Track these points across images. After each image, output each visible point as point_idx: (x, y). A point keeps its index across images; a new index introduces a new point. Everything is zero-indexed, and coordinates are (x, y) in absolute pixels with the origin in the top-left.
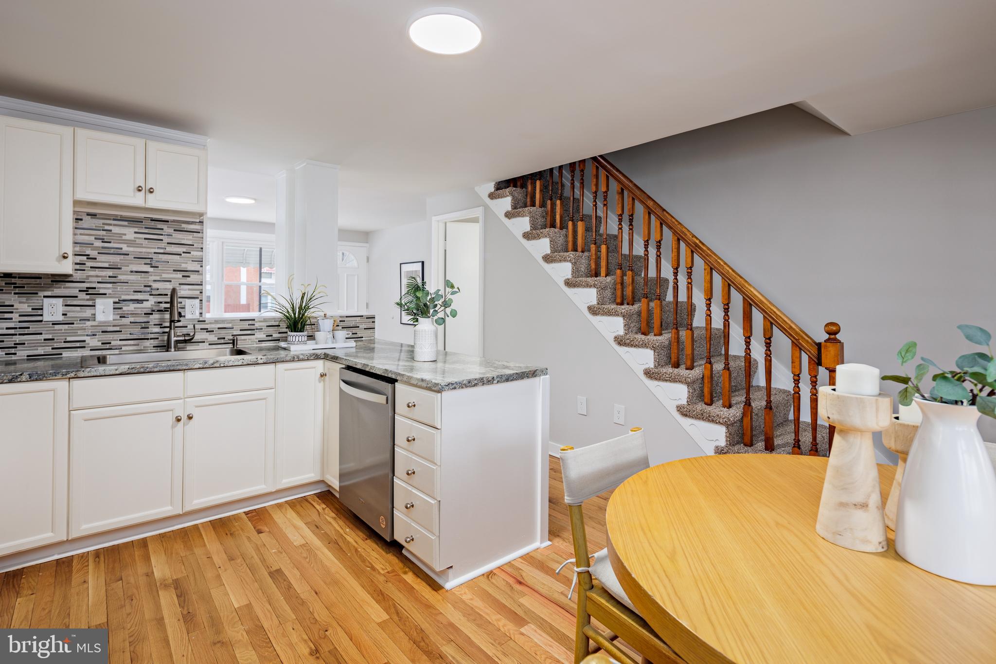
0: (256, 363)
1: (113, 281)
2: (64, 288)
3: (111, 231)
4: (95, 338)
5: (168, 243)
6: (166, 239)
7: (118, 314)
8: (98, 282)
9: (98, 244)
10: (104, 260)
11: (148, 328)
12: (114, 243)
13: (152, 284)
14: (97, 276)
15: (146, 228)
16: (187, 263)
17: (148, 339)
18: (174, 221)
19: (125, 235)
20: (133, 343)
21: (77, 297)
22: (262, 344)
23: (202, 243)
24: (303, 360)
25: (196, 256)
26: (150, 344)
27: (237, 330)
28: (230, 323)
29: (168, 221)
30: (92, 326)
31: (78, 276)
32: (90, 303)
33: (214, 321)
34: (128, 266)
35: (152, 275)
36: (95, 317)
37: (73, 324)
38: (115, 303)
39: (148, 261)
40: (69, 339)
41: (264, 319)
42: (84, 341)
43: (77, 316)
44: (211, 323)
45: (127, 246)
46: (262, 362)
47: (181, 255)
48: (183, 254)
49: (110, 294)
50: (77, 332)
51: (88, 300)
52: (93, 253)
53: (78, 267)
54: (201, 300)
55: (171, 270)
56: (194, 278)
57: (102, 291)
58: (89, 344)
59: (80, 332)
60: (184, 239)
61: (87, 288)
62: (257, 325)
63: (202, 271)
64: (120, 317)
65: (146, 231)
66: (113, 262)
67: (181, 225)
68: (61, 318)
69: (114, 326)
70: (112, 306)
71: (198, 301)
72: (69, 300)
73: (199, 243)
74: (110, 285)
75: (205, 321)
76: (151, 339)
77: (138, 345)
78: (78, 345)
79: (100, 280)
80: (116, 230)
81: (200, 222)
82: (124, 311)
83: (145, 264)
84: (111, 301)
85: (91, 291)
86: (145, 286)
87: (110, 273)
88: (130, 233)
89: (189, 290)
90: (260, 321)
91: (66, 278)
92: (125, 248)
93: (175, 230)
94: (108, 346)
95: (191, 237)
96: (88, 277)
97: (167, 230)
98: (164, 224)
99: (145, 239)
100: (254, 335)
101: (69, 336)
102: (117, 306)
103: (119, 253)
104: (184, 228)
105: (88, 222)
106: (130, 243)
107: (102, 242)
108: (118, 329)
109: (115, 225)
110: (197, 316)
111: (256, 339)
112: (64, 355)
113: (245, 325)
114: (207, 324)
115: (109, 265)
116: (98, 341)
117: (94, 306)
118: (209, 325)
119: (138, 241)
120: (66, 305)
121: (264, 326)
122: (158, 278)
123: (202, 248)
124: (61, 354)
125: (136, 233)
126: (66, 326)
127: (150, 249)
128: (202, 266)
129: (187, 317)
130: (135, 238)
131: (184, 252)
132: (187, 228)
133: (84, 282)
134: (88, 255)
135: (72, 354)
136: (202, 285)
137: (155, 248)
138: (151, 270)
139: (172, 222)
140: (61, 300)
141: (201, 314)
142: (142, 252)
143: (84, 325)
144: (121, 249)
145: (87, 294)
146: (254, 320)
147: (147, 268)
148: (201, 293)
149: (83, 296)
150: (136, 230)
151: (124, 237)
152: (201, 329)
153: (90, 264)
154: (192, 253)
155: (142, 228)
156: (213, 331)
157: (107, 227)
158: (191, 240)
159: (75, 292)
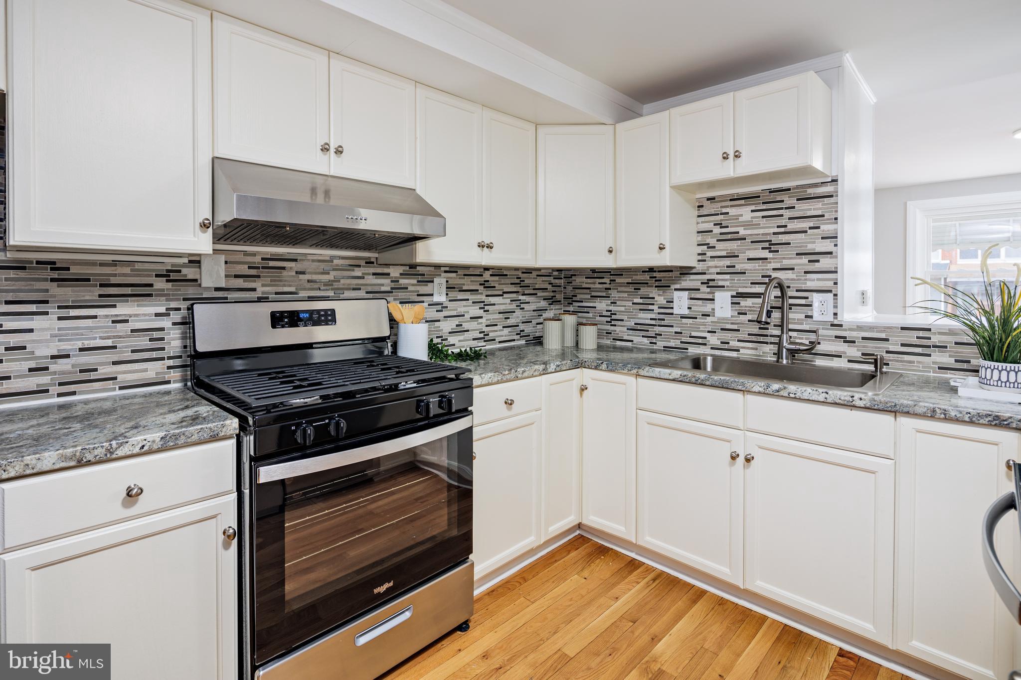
0: (851, 404)
1: (731, 271)
2: (690, 280)
3: (728, 213)
4: (714, 336)
5: (790, 219)
6: (787, 214)
7: (736, 310)
8: (718, 273)
9: (717, 230)
10: (723, 248)
11: (767, 329)
12: (731, 227)
13: (771, 274)
14: (716, 267)
15: (764, 203)
16: (814, 243)
17: (767, 343)
18: (798, 187)
19: (742, 215)
20: (751, 346)
21: (699, 290)
22: (947, 373)
23: (836, 211)
24: (957, 420)
25: (828, 231)
26: (770, 350)
27: (897, 345)
28: (881, 332)
29: (789, 190)
30: (712, 322)
31: (700, 267)
32: (710, 297)
33: (855, 327)
34: (745, 253)
35: (770, 263)
36: (714, 313)
37: (696, 318)
38: (732, 297)
39: (767, 245)
40: (693, 334)
41: (949, 330)
42: (705, 338)
43: (700, 310)
44: (851, 330)
45: (744, 229)
46: (863, 406)
47: (806, 232)
48: (809, 231)
49: (728, 286)
50: (700, 328)
51: (708, 293)
52: (712, 241)
53: (700, 258)
54: (835, 295)
55: (793, 254)
56: (825, 263)
57: (720, 283)
58: (709, 341)
59: (702, 328)
60: (810, 209)
61: (708, 280)
62: (935, 339)
63: (837, 252)
64: (739, 313)
65: (764, 207)
66: (730, 250)
67: (806, 191)
68: (686, 312)
69: (732, 324)
70: (729, 300)
71: (831, 295)
72: (693, 293)
73: (832, 211)
74: (727, 277)
75: (841, 326)
76: (771, 343)
77: (756, 349)
78: (700, 341)
79: (718, 270)
80: (732, 211)
81: (833, 181)
82: (741, 307)
83: (763, 248)
84: (729, 294)
85: (711, 283)
86: (763, 276)
87: (728, 262)
88: (745, 213)
89: (818, 280)
90: (940, 333)
91: (691, 270)
92: (742, 232)
93: (798, 200)
94: (726, 346)
95: (820, 205)
96: (709, 267)
97: (789, 201)
98: (785, 194)
99: (763, 217)
100: (929, 355)
101: (694, 331)
102: (736, 300)
103: (736, 238)
104: (811, 194)
105: (709, 208)
106: (747, 225)
107: (721, 228)
108: (735, 327)
109: (732, 206)
110: (830, 318)
111: (934, 363)
112: (689, 351)
113: (911, 337)
114: (845, 330)
115: (727, 253)
116: (718, 339)
117: (714, 300)
118: (848, 332)
119: (755, 221)
120: (691, 299)
121: (951, 342)
122: (778, 266)
123: (836, 219)
124: (687, 349)
125: (752, 211)
126: (691, 321)
127: (768, 228)
128: (836, 245)
129: (814, 319)
130: (752, 218)
131: (810, 228)
132: (814, 194)
133: (705, 274)
134: (708, 244)
135: (696, 350)
136: (836, 272)
137: (773, 227)
138: (770, 255)
139: (794, 189)
140: (687, 293)
141: (835, 314)
142: (760, 234)
143: (705, 321)
144: (738, 233)
145: (708, 287)
146: (929, 330)
147: (765, 254)
148: (836, 283)
149: (704, 288)
150: (753, 208)
151: (741, 219)
152: (836, 337)
153: (710, 253)
154: (822, 227)
155: (759, 203)
156: (854, 342)
157: (724, 210)
158: (820, 209)
159: (697, 284)
